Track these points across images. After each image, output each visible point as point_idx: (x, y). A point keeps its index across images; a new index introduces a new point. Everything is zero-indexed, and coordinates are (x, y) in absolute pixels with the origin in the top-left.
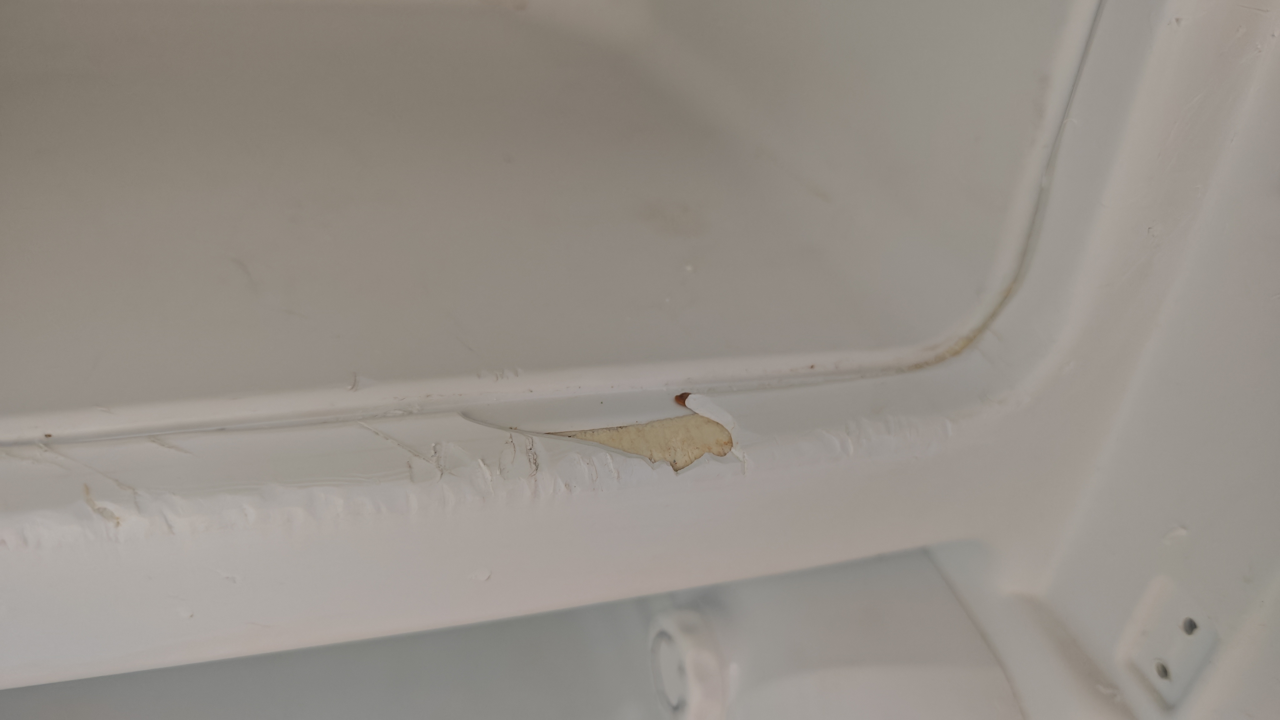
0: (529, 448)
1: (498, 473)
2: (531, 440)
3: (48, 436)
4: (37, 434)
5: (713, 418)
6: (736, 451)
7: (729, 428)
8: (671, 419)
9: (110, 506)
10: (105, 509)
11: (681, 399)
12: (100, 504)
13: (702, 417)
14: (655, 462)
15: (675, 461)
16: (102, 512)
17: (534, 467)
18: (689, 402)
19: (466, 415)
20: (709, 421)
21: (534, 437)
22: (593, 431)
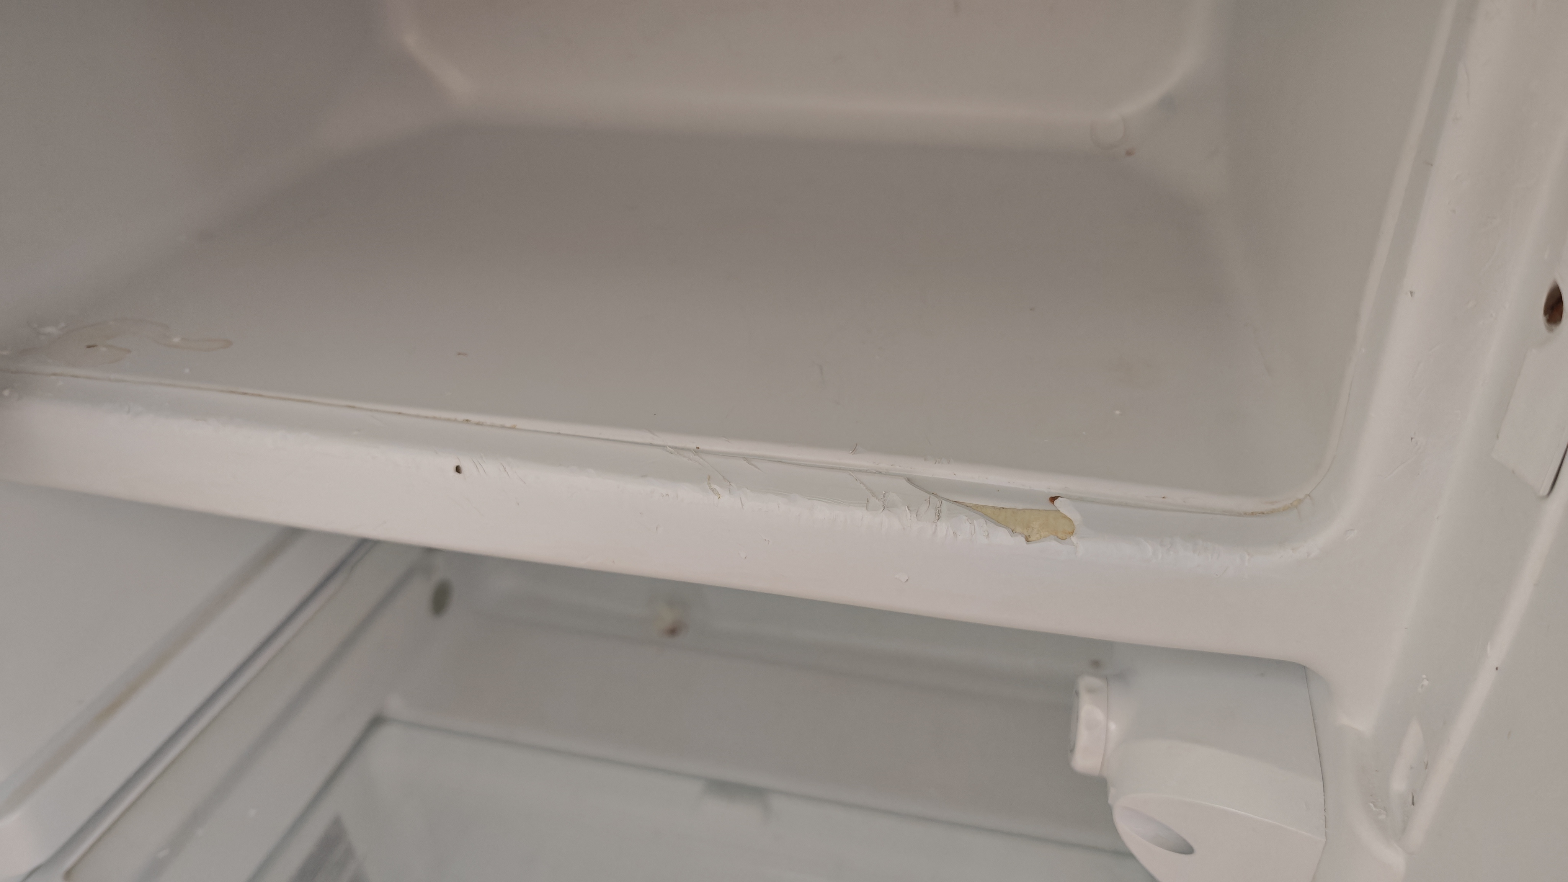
0: (938, 506)
1: (915, 516)
2: (941, 502)
3: (698, 448)
4: (694, 446)
5: (1068, 515)
6: (1074, 539)
7: (1076, 524)
8: (1039, 510)
9: (718, 488)
10: (715, 489)
11: (1053, 499)
12: (714, 486)
13: (1061, 513)
14: (1015, 533)
15: (1029, 536)
16: (713, 490)
17: (937, 518)
18: (1056, 502)
19: (909, 480)
20: (1065, 517)
21: (944, 502)
22: (983, 506)
